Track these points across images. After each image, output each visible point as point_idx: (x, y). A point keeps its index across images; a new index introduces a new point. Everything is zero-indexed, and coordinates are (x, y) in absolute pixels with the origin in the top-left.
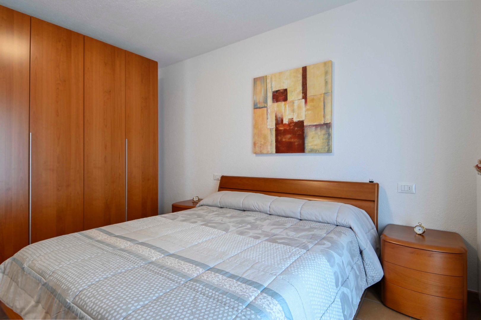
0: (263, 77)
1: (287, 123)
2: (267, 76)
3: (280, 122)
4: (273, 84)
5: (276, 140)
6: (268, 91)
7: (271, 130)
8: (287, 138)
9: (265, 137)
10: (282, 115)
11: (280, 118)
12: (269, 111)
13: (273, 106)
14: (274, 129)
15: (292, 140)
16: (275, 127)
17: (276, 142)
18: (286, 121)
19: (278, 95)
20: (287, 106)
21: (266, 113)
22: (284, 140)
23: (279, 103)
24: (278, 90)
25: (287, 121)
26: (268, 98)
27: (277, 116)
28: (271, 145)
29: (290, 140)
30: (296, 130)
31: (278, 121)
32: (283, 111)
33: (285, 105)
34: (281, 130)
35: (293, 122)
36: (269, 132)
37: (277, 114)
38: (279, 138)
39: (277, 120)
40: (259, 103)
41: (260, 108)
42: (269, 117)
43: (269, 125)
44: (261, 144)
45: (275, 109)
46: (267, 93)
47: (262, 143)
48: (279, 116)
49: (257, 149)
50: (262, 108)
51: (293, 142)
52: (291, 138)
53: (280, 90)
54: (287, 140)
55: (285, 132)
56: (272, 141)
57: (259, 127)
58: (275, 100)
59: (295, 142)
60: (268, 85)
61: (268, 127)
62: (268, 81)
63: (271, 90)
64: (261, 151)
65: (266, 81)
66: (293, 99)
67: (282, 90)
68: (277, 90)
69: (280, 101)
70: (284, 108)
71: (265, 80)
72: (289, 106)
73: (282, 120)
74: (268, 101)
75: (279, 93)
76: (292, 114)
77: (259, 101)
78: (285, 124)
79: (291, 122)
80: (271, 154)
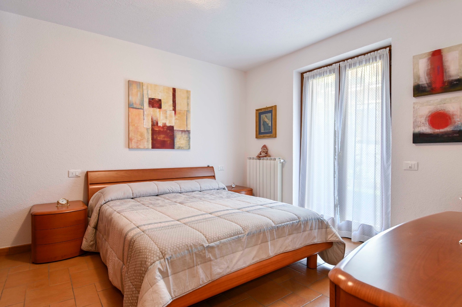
0: (139, 83)
1: (161, 126)
2: (144, 83)
3: (155, 124)
4: (149, 92)
5: (152, 138)
6: (144, 96)
7: (147, 129)
8: (161, 137)
9: (142, 135)
10: (157, 119)
11: (155, 121)
12: (145, 113)
13: (149, 110)
14: (150, 129)
15: (166, 139)
16: (151, 127)
17: (152, 139)
18: (160, 124)
19: (153, 102)
20: (161, 113)
21: (143, 115)
22: (159, 138)
23: (155, 109)
24: (154, 99)
25: (162, 124)
26: (144, 102)
27: (153, 119)
28: (148, 141)
29: (164, 139)
30: (168, 132)
31: (154, 123)
32: (158, 116)
33: (159, 111)
34: (157, 130)
35: (166, 126)
36: (146, 131)
37: (153, 117)
38: (155, 137)
39: (152, 121)
40: (136, 104)
41: (136, 108)
42: (145, 118)
43: (146, 125)
44: (137, 140)
45: (151, 113)
46: (143, 98)
47: (139, 139)
48: (154, 119)
49: (133, 144)
50: (138, 109)
51: (166, 141)
52: (164, 138)
53: (155, 99)
54: (161, 139)
55: (160, 132)
56: (148, 139)
57: (136, 125)
58: (151, 105)
59: (167, 141)
60: (144, 91)
61: (145, 126)
62: (144, 88)
63: (147, 97)
64: (137, 146)
65: (142, 88)
66: (166, 109)
67: (157, 99)
68: (153, 97)
69: (155, 108)
70: (158, 114)
71: (142, 86)
72: (162, 113)
73: (157, 123)
74: (144, 105)
75: (154, 101)
76: (165, 119)
77: (136, 102)
78: (160, 127)
79: (164, 126)
80: (148, 149)
